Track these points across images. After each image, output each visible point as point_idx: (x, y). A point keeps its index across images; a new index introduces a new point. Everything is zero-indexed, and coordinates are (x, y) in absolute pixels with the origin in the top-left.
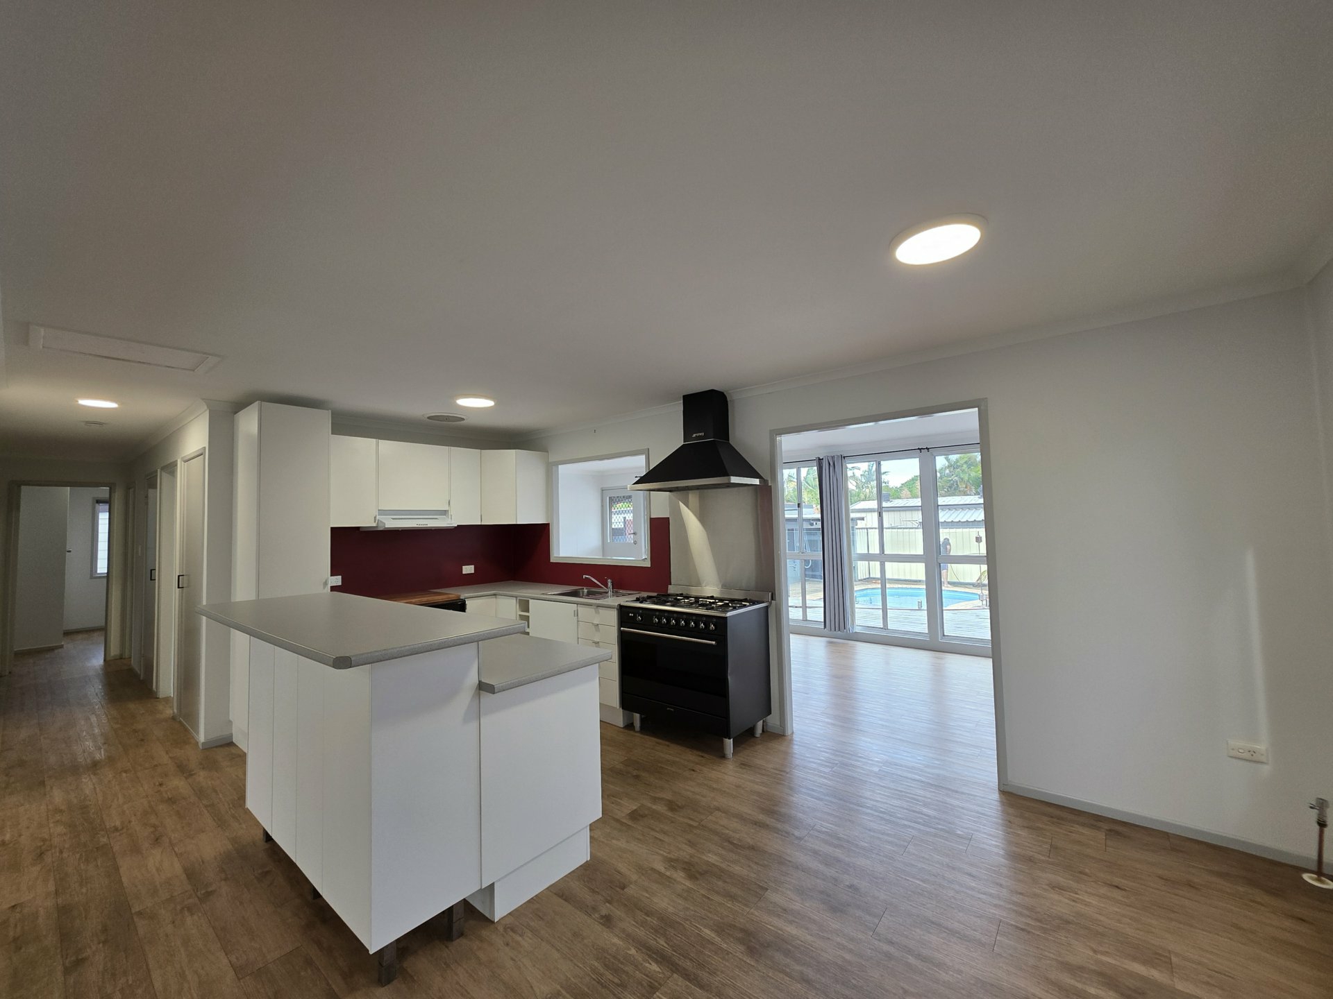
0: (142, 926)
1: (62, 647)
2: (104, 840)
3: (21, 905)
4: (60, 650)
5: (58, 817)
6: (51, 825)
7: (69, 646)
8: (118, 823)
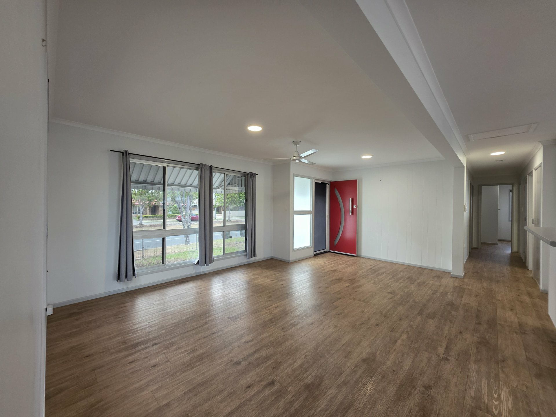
0: (499, 327)
1: (497, 244)
2: (495, 301)
3: (469, 304)
4: (497, 245)
5: (483, 289)
6: (481, 290)
7: (500, 244)
8: (500, 299)
